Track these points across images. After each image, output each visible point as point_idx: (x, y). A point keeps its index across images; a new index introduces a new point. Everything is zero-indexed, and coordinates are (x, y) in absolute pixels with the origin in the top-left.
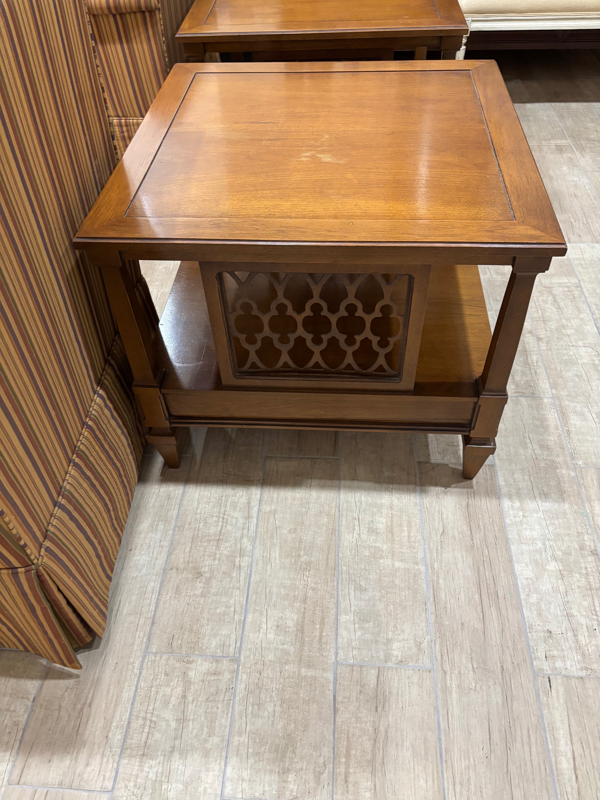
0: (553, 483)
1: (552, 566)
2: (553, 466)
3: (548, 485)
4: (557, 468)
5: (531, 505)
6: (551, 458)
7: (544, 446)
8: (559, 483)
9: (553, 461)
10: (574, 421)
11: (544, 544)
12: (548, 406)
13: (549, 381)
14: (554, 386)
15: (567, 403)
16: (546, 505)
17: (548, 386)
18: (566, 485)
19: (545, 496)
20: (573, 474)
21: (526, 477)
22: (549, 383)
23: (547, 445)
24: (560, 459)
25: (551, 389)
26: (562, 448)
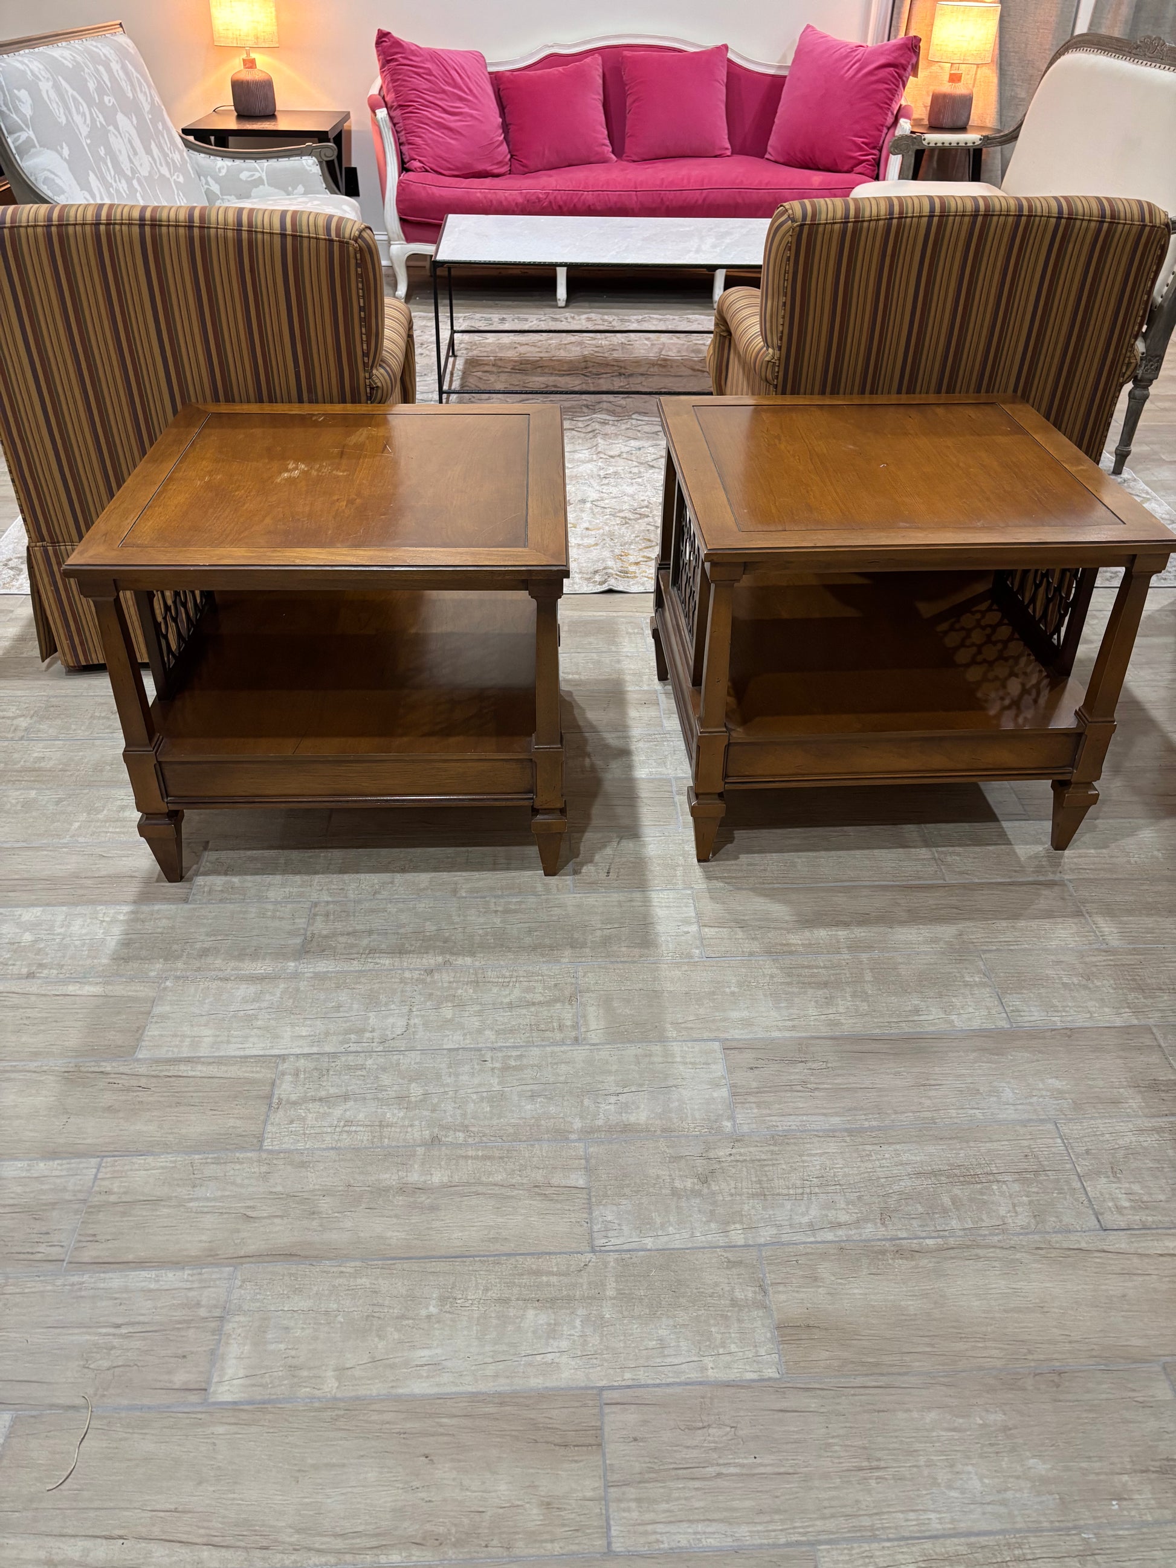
0: (144, 953)
1: (28, 937)
2: (169, 956)
3: (141, 948)
4: (166, 960)
5: (117, 930)
6: (185, 957)
7: (204, 953)
8: (142, 959)
9: (178, 957)
10: (245, 990)
11: (58, 935)
12: (280, 965)
13: (332, 972)
14: (320, 977)
15: (282, 986)
16: (112, 943)
17: (318, 969)
18: (136, 965)
19: (126, 944)
20: (153, 974)
21: (159, 930)
22: (328, 972)
23: (207, 955)
24: (180, 964)
25: (314, 972)
26: (199, 969)
